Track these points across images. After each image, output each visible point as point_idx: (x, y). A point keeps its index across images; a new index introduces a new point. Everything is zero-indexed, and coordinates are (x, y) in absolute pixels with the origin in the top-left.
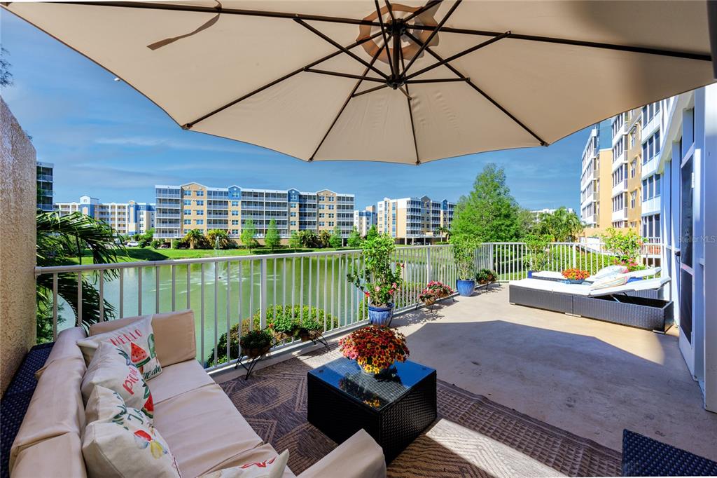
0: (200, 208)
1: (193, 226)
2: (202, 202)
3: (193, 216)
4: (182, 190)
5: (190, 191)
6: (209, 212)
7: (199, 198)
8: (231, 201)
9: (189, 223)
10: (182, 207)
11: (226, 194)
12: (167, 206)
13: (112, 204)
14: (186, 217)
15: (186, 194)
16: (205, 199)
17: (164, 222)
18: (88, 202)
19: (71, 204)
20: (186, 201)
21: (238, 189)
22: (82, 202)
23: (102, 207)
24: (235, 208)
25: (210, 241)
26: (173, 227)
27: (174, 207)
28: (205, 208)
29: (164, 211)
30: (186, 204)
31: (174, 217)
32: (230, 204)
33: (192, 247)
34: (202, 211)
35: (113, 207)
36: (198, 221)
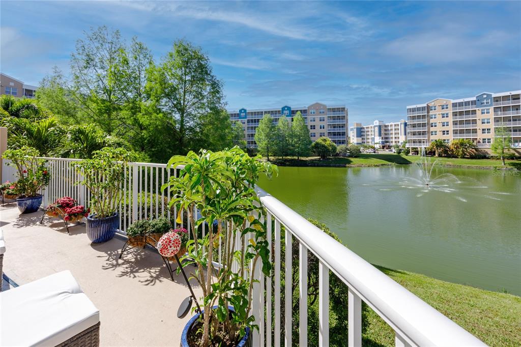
0: (445, 120)
1: (439, 137)
2: (447, 114)
3: (440, 128)
4: (428, 107)
5: (435, 107)
6: (455, 123)
7: (445, 111)
8: (480, 109)
9: (436, 134)
10: (429, 121)
11: (473, 103)
12: (416, 122)
13: (391, 123)
14: (432, 129)
15: (432, 110)
16: (450, 111)
17: (414, 134)
18: (378, 124)
19: (370, 126)
20: (432, 115)
21: (489, 96)
22: (375, 125)
23: (386, 126)
24: (485, 116)
25: (454, 150)
26: (421, 138)
27: (421, 121)
28: (451, 119)
29: (414, 126)
30: (432, 118)
31: (421, 130)
32: (479, 113)
33: (437, 155)
34: (447, 123)
35: (391, 126)
36: (444, 132)
